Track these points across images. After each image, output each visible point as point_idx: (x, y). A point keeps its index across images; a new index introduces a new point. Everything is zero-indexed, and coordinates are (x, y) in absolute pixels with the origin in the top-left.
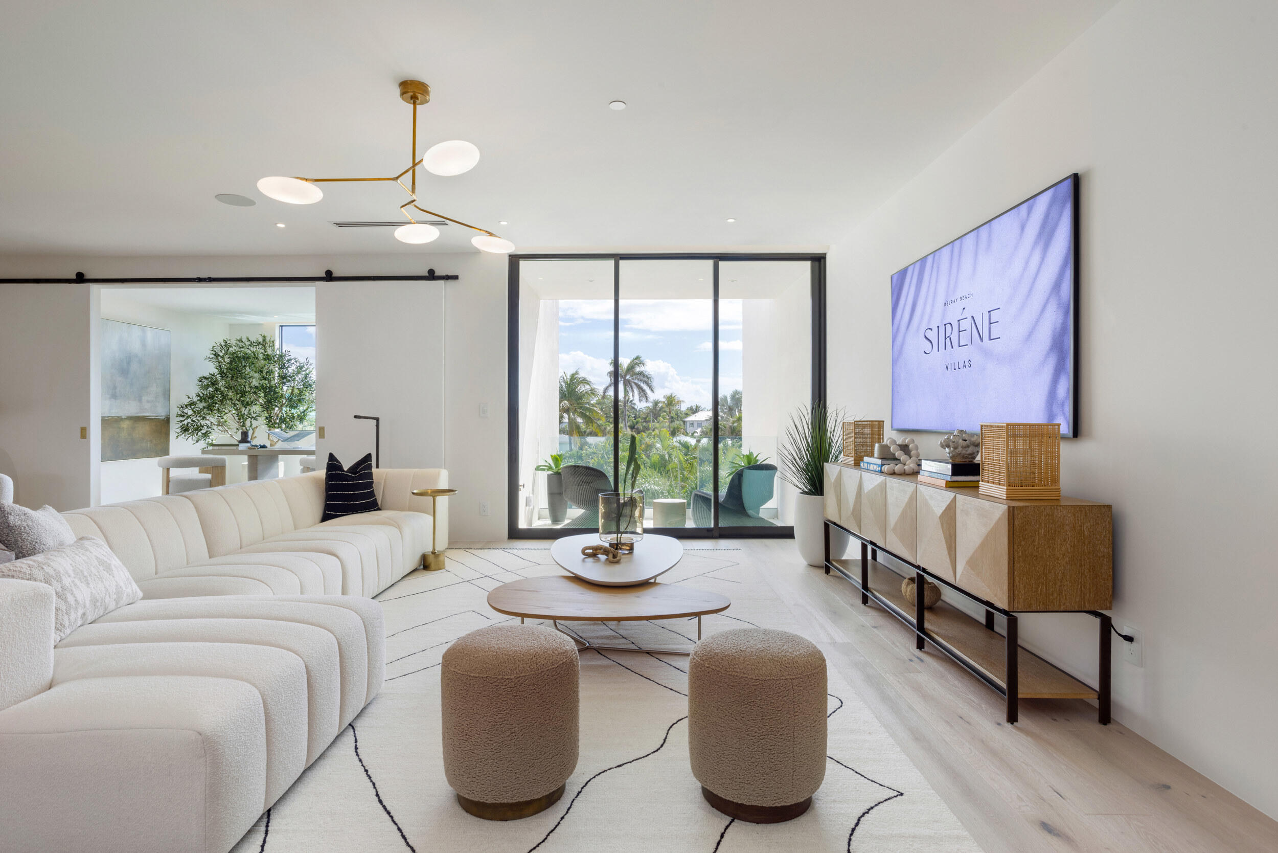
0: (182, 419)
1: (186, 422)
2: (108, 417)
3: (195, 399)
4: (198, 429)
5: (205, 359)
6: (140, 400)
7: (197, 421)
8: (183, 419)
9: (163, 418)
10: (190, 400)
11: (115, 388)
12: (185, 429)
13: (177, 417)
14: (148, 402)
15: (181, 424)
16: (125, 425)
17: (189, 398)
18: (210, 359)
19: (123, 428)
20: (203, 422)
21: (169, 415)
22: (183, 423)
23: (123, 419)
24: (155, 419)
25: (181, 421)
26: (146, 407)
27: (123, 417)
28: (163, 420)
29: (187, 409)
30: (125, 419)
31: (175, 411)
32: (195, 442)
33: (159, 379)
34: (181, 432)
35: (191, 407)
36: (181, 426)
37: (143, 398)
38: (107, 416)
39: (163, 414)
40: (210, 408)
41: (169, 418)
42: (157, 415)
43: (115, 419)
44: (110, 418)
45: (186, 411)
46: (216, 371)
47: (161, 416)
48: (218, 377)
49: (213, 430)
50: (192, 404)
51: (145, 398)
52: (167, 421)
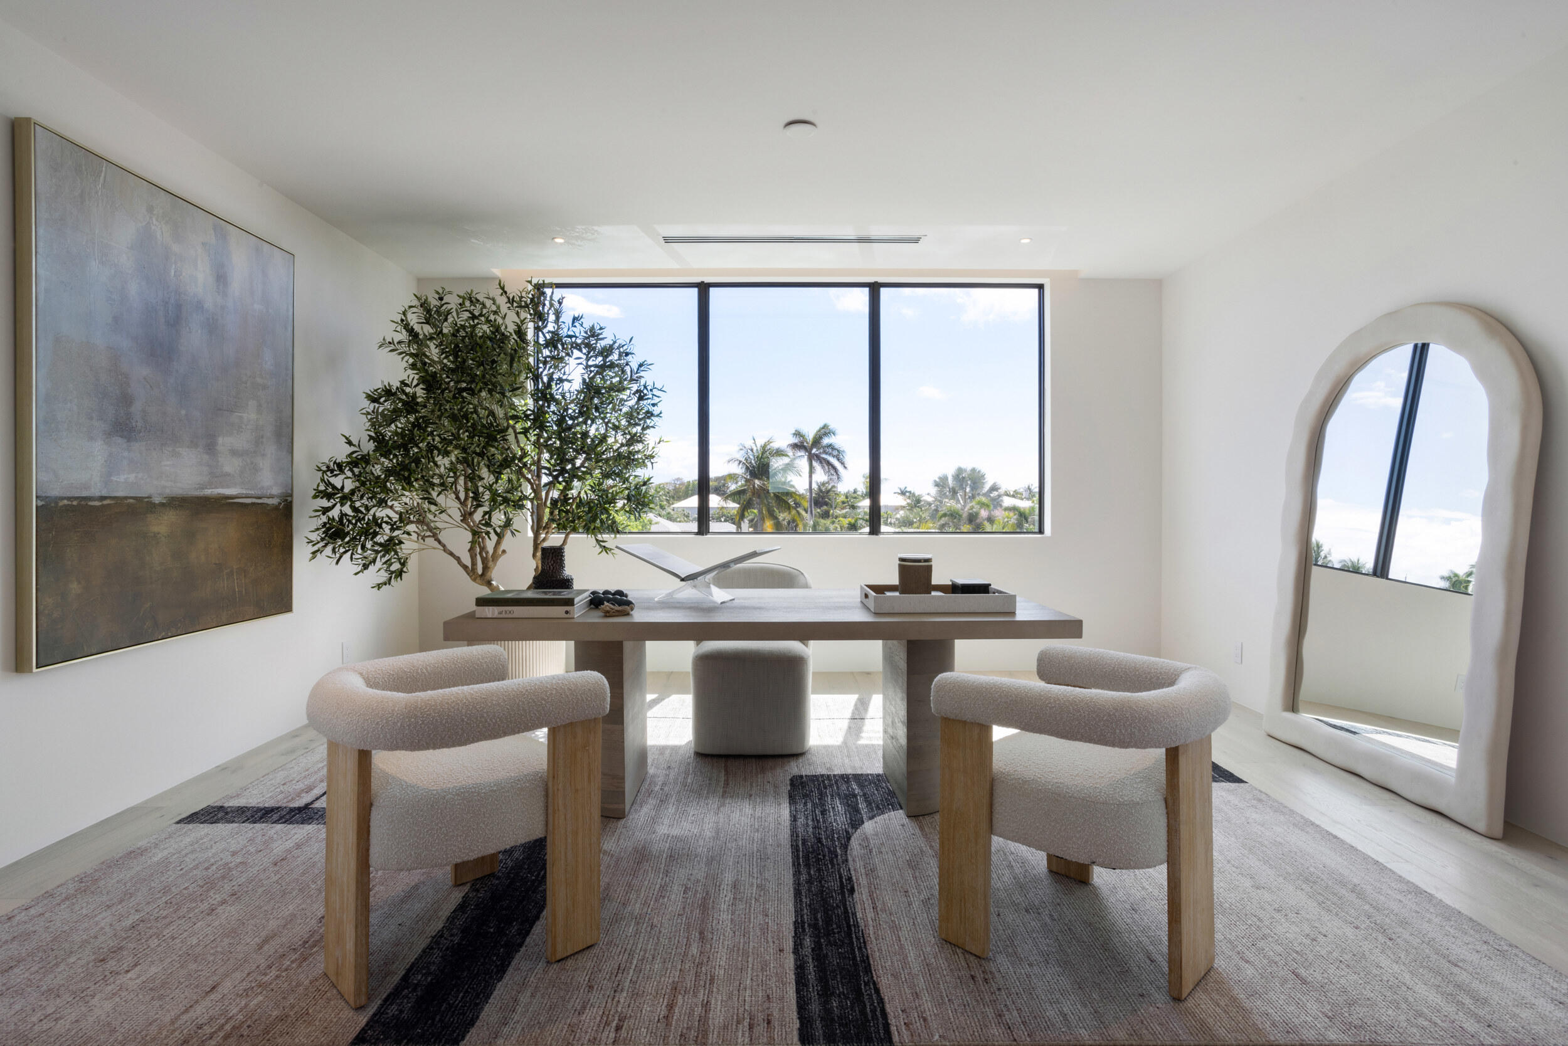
0: (325, 503)
1: (335, 513)
2: (102, 498)
3: (369, 447)
4: (370, 529)
5: (380, 347)
6: (211, 448)
7: (363, 509)
8: (330, 504)
9: (274, 501)
10: (353, 449)
11: (126, 400)
12: (334, 533)
13: (315, 497)
14: (234, 453)
15: (324, 519)
16: (162, 525)
17: (350, 443)
18: (392, 347)
19: (155, 535)
20: (382, 513)
21: (291, 495)
22: (330, 514)
23: (154, 505)
24: (253, 504)
25: (325, 510)
26: (228, 469)
27: (157, 500)
28: (276, 508)
29: (342, 477)
30: (162, 505)
31: (306, 480)
32: (360, 567)
33: (265, 387)
34: (322, 539)
35: (351, 470)
36: (324, 524)
37: (220, 440)
38: (98, 494)
39: (276, 491)
40: (404, 474)
41: (291, 502)
42: (259, 493)
43: (129, 505)
44: (106, 502)
45: (337, 482)
46: (412, 376)
47: (272, 497)
48: (420, 392)
49: (405, 536)
50: (358, 462)
51: (224, 442)
52: (284, 512)
